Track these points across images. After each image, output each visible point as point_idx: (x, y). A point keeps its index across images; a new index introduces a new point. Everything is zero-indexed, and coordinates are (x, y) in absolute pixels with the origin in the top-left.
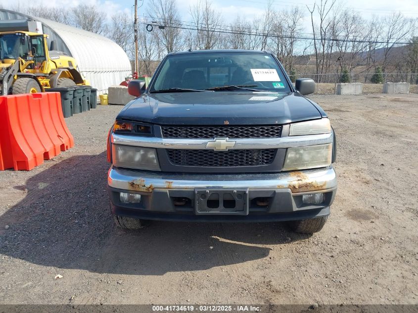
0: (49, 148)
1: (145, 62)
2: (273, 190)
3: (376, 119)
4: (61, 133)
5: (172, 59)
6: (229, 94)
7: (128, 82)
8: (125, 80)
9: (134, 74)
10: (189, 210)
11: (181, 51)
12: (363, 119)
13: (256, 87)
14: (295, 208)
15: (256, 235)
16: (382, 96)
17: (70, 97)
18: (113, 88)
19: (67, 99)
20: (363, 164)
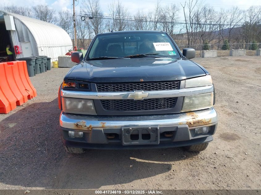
0: (19, 98)
1: (81, 40)
2: (177, 126)
3: (229, 73)
4: (28, 87)
5: (101, 37)
6: (140, 60)
7: (70, 53)
8: (68, 52)
9: (74, 48)
10: (118, 141)
11: (103, 33)
12: (221, 73)
13: (158, 55)
14: (191, 138)
15: (162, 155)
16: (230, 58)
17: (33, 64)
18: (61, 57)
19: (31, 65)
20: (225, 102)
